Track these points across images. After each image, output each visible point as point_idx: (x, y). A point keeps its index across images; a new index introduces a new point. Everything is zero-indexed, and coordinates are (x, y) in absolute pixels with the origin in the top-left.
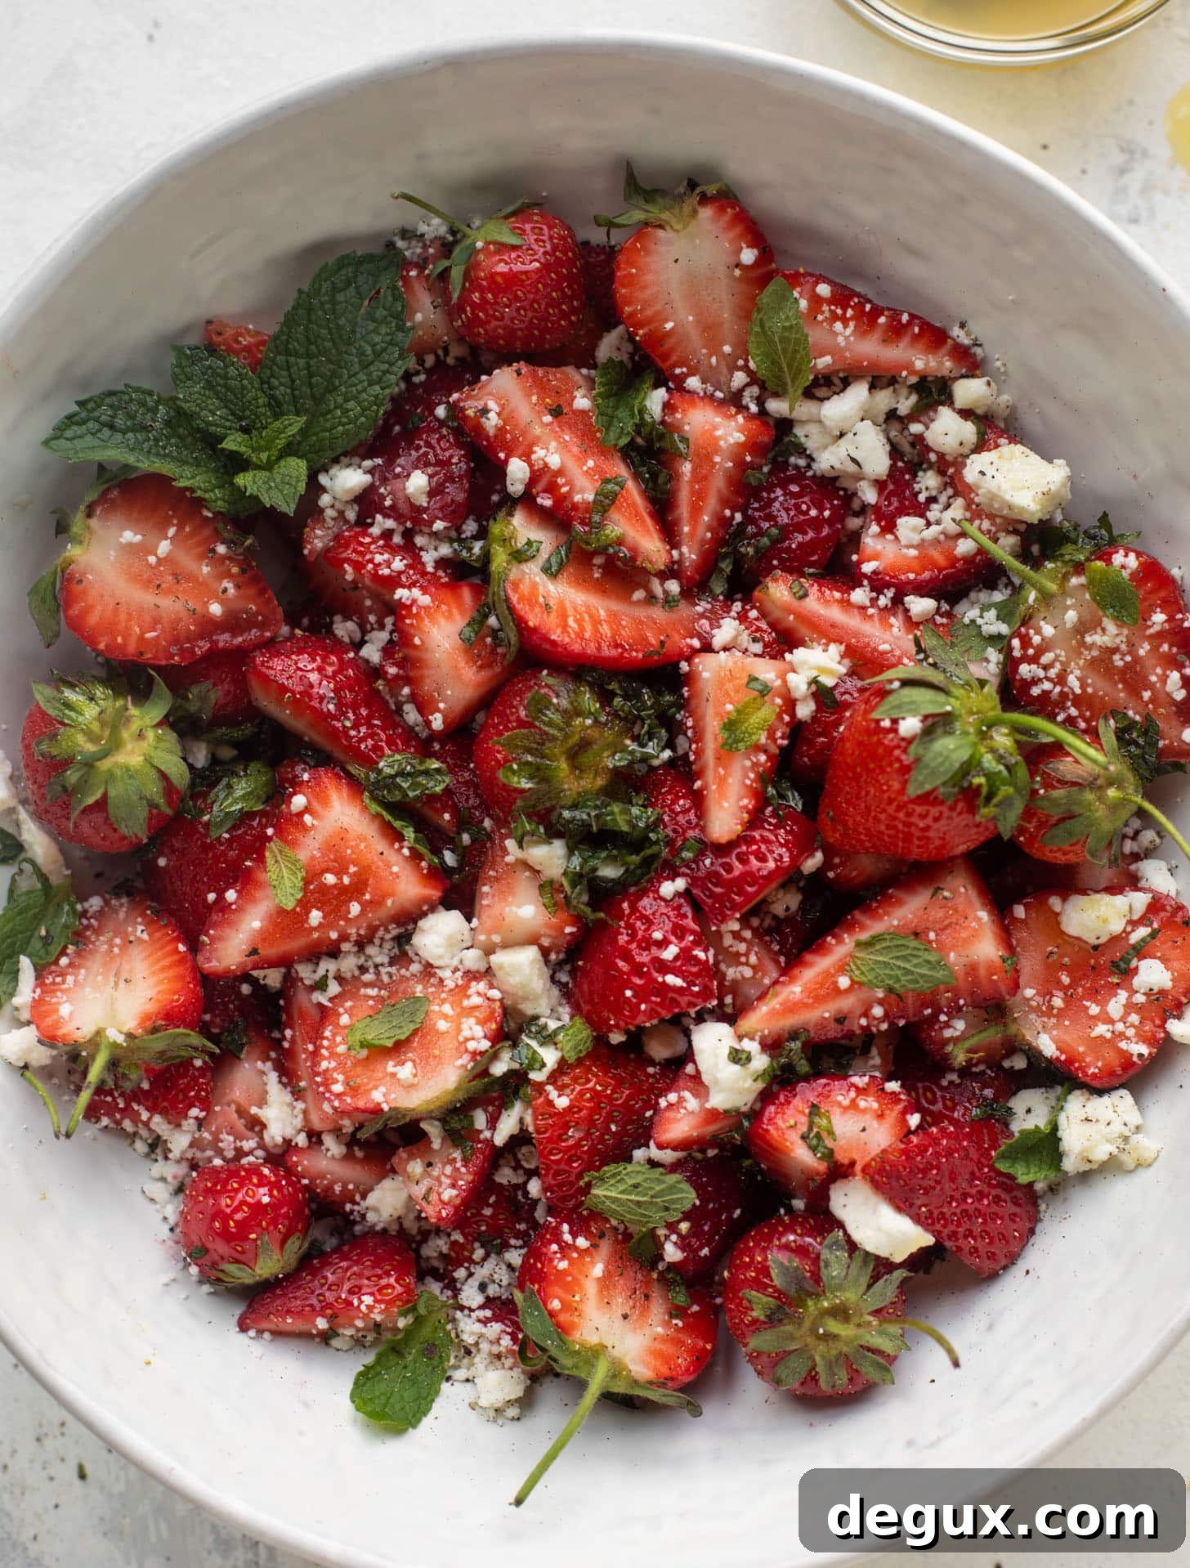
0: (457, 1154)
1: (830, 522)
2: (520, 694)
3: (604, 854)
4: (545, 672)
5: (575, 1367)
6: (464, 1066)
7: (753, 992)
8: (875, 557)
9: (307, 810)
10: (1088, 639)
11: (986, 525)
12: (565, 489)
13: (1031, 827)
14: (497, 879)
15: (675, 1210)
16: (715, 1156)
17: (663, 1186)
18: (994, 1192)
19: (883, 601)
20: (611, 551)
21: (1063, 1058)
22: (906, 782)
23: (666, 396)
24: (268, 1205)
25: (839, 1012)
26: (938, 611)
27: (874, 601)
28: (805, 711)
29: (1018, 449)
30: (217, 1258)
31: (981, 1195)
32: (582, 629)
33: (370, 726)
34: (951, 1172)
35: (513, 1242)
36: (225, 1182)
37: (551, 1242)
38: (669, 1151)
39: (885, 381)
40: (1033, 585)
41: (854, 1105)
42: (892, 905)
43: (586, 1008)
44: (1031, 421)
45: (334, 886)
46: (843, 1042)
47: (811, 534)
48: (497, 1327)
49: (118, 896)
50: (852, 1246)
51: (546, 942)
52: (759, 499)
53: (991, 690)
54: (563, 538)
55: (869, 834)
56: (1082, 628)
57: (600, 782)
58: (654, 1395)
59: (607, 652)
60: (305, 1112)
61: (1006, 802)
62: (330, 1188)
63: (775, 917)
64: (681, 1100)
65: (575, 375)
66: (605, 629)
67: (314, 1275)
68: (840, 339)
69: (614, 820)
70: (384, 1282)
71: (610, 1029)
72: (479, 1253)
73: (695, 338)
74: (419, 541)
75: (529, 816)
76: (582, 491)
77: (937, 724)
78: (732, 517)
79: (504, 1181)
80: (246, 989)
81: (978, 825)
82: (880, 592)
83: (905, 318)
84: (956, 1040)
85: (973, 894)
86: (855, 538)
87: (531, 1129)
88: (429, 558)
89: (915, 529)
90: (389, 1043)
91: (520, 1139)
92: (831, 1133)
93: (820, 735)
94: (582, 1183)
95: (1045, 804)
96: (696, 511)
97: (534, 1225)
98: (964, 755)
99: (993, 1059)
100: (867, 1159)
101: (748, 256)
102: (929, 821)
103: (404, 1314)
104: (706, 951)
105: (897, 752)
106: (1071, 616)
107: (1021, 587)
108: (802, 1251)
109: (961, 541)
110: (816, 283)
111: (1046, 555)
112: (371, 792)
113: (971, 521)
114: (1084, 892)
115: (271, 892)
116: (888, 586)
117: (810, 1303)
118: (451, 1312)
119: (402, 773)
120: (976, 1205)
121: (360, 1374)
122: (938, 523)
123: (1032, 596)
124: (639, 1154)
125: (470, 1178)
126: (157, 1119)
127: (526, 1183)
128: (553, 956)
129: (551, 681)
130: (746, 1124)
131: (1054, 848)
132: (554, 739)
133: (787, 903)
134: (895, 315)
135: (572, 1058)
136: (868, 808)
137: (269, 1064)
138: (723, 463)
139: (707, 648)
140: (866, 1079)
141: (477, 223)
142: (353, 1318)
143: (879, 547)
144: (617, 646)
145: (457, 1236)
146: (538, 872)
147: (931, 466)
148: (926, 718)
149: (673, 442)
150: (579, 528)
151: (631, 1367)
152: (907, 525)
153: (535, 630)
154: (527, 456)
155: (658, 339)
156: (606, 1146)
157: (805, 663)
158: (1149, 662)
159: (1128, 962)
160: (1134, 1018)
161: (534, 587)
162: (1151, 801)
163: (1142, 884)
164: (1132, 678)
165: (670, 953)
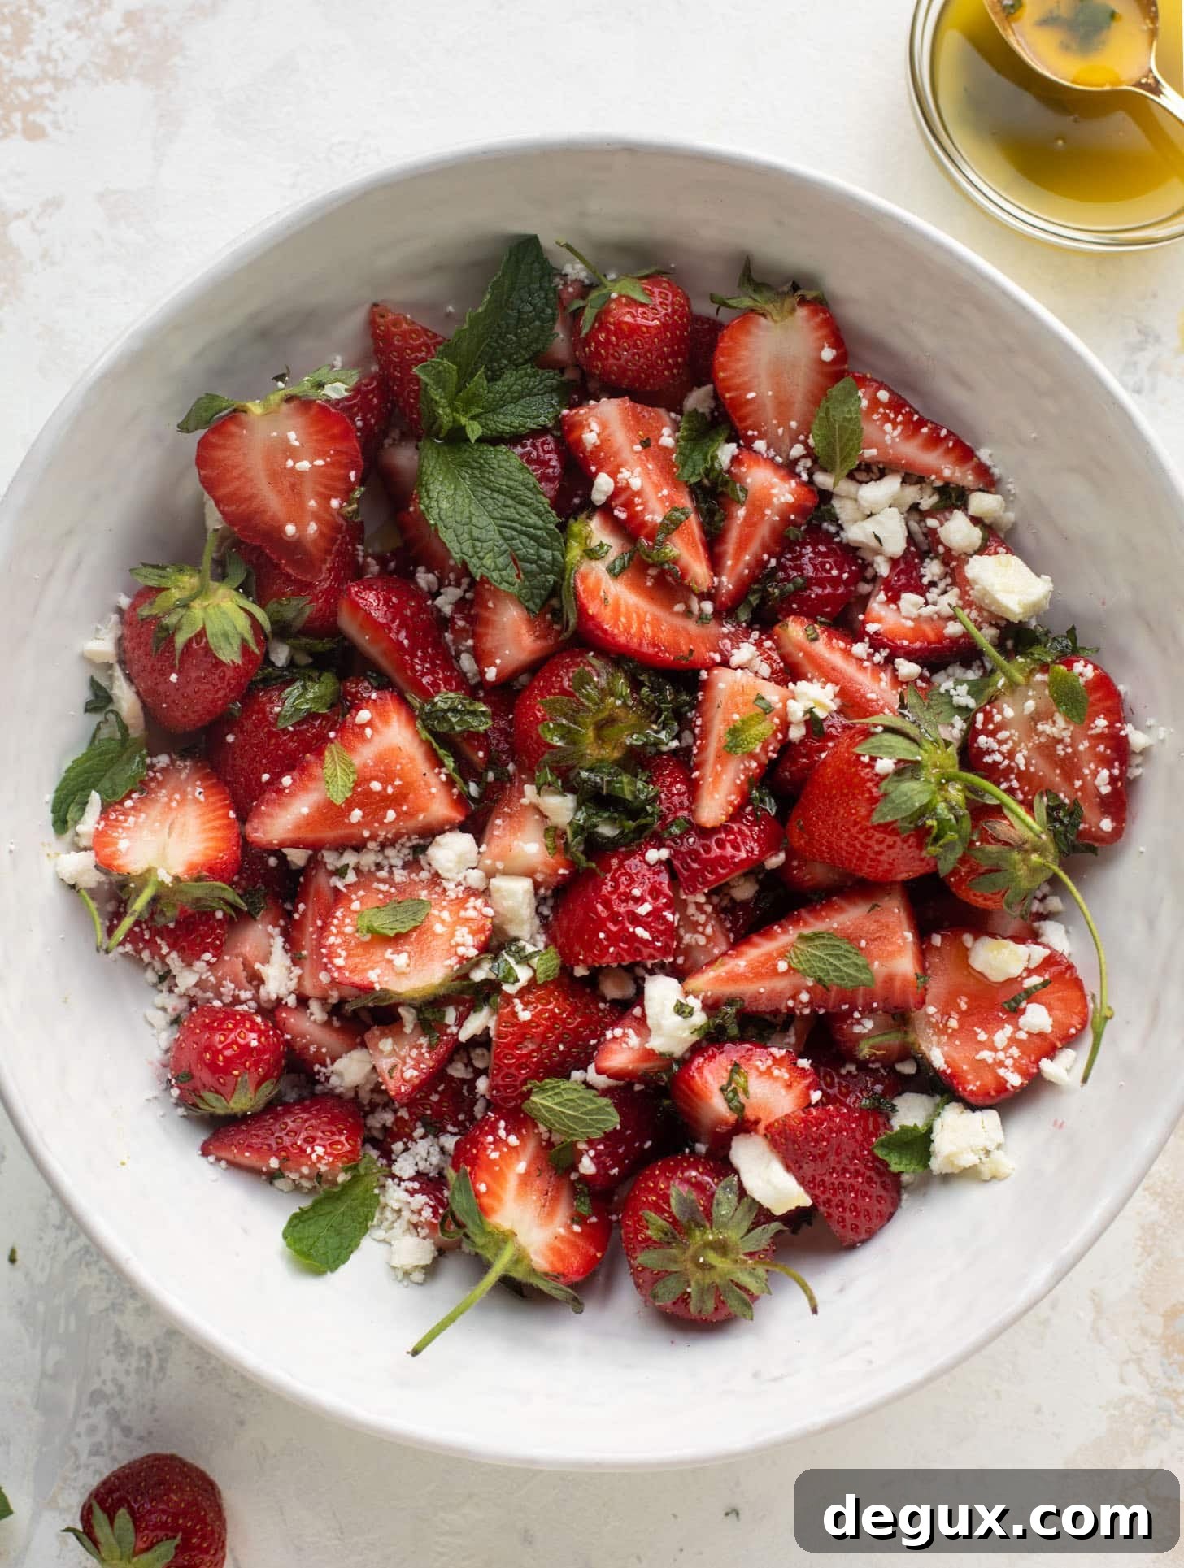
0: (424, 1041)
1: (847, 583)
2: (568, 667)
3: (606, 815)
4: (591, 654)
5: (484, 1246)
6: (451, 967)
7: (704, 959)
8: (878, 620)
9: (370, 724)
10: (1040, 727)
11: (974, 614)
12: (639, 508)
13: (963, 870)
14: (510, 816)
15: (599, 1129)
16: (640, 1092)
17: (594, 1106)
18: (868, 1173)
19: (878, 658)
20: (666, 567)
21: (949, 1071)
22: (873, 810)
23: (736, 451)
24: (255, 1048)
25: (772, 990)
26: (921, 677)
27: (870, 656)
28: (796, 733)
29: (1015, 560)
30: (199, 1085)
31: (857, 1173)
32: (631, 626)
33: (433, 665)
34: (839, 1147)
35: (450, 1128)
36: (222, 1021)
37: (487, 1134)
38: (603, 1077)
39: (915, 479)
40: (1005, 673)
41: (768, 1072)
42: (836, 911)
43: (560, 940)
44: (1026, 538)
45: (378, 793)
46: (768, 1017)
47: (828, 590)
48: (421, 1199)
49: (183, 758)
50: (742, 1192)
51: (540, 877)
52: (792, 551)
53: (952, 750)
54: (629, 547)
55: (830, 848)
56: (1036, 717)
57: (616, 755)
58: (545, 1286)
59: (646, 648)
60: (300, 978)
61: (950, 846)
62: (306, 1047)
63: (732, 899)
64: (625, 1035)
65: (666, 417)
66: (648, 630)
67: (276, 1120)
68: (888, 438)
69: (622, 789)
70: (336, 1138)
71: (578, 962)
72: (420, 1131)
73: (770, 409)
75: (552, 770)
76: (653, 513)
77: (907, 769)
78: (768, 561)
79: (455, 1074)
80: (272, 861)
81: (922, 860)
82: (876, 650)
83: (943, 433)
84: (861, 1036)
85: (903, 915)
86: (865, 600)
87: (492, 1033)
89: (914, 605)
90: (391, 934)
91: (481, 1040)
92: (746, 1092)
93: (804, 756)
94: (524, 1089)
95: (979, 855)
96: (742, 547)
97: (472, 1118)
98: (924, 799)
99: (889, 1062)
100: (772, 1120)
101: (828, 354)
102: (883, 847)
103: (346, 1171)
104: (674, 914)
105: (869, 784)
106: (1030, 705)
107: (993, 671)
108: (699, 1186)
109: (951, 623)
110: (878, 389)
111: (1019, 649)
112: (423, 720)
113: (963, 608)
114: (993, 936)
115: (322, 785)
116: (885, 646)
117: (698, 1233)
118: (382, 1179)
119: (454, 710)
120: (852, 1181)
121: (295, 1216)
122: (935, 604)
123: (1001, 682)
124: (577, 1075)
125: (431, 1064)
126: (174, 955)
127: (474, 1080)
128: (542, 891)
129: (594, 662)
130: (676, 1068)
131: (977, 895)
132: (588, 710)
133: (744, 891)
134: (936, 428)
135: (541, 979)
136: (835, 826)
137: (277, 930)
138: (772, 515)
139: (725, 663)
140: (783, 1052)
141: (613, 275)
142: (301, 1165)
143: (883, 613)
144: (655, 645)
146: (546, 817)
147: (937, 556)
148: (899, 761)
149: (734, 490)
150: (645, 542)
151: (533, 1257)
152: (909, 600)
153: (592, 617)
154: (614, 474)
155: (740, 403)
156: (551, 1062)
157: (805, 694)
158: (1086, 758)
159: (1019, 1002)
160: (1015, 1051)
161: (598, 582)
162: (1066, 872)
163: (1043, 940)
164: (1069, 767)
165: (644, 909)
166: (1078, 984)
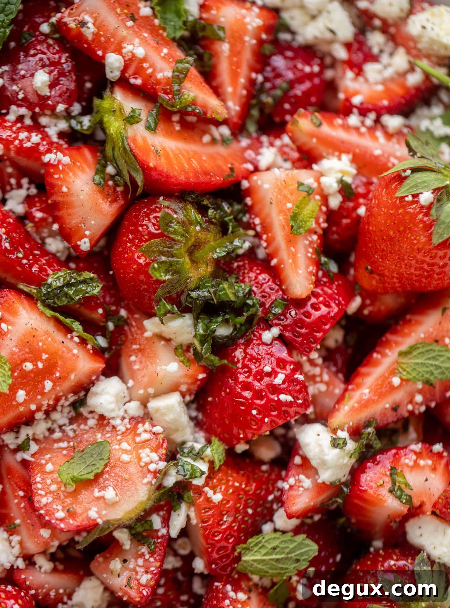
0: (144, 550)
1: (319, 74)
3: (220, 319)
4: (161, 198)
6: (150, 483)
8: (356, 93)
12: (150, 71)
14: (140, 350)
15: (304, 560)
16: (320, 520)
17: (295, 544)
19: (369, 122)
20: (187, 110)
22: (430, 235)
25: (394, 403)
27: (363, 123)
33: (34, 255)
38: (290, 521)
43: (218, 429)
45: (32, 371)
50: (431, 562)
51: (184, 388)
54: (153, 105)
55: (400, 277)
57: (210, 269)
59: (202, 179)
60: (21, 543)
63: (327, 349)
64: (298, 481)
69: (226, 294)
71: (239, 440)
74: (44, 121)
75: (167, 301)
76: (161, 71)
78: (257, 78)
88: (52, 132)
89: (378, 71)
90: (90, 477)
92: (407, 485)
94: (236, 554)
96: (236, 75)
105: (421, 216)
109: (409, 76)
112: (43, 302)
116: (369, 110)
119: (68, 285)
124: (267, 527)
125: (157, 565)
128: (189, 398)
129: (166, 203)
130: (346, 490)
132: (179, 242)
135: (217, 465)
136: (401, 259)
138: (250, 41)
139: (257, 169)
144: (206, 174)
146: (172, 340)
148: (435, 190)
149: (213, 31)
150: (164, 97)
152: (370, 69)
153: (155, 168)
154: (118, 50)
156: (247, 525)
157: (330, 169)
161: (144, 140)
165: (279, 379)
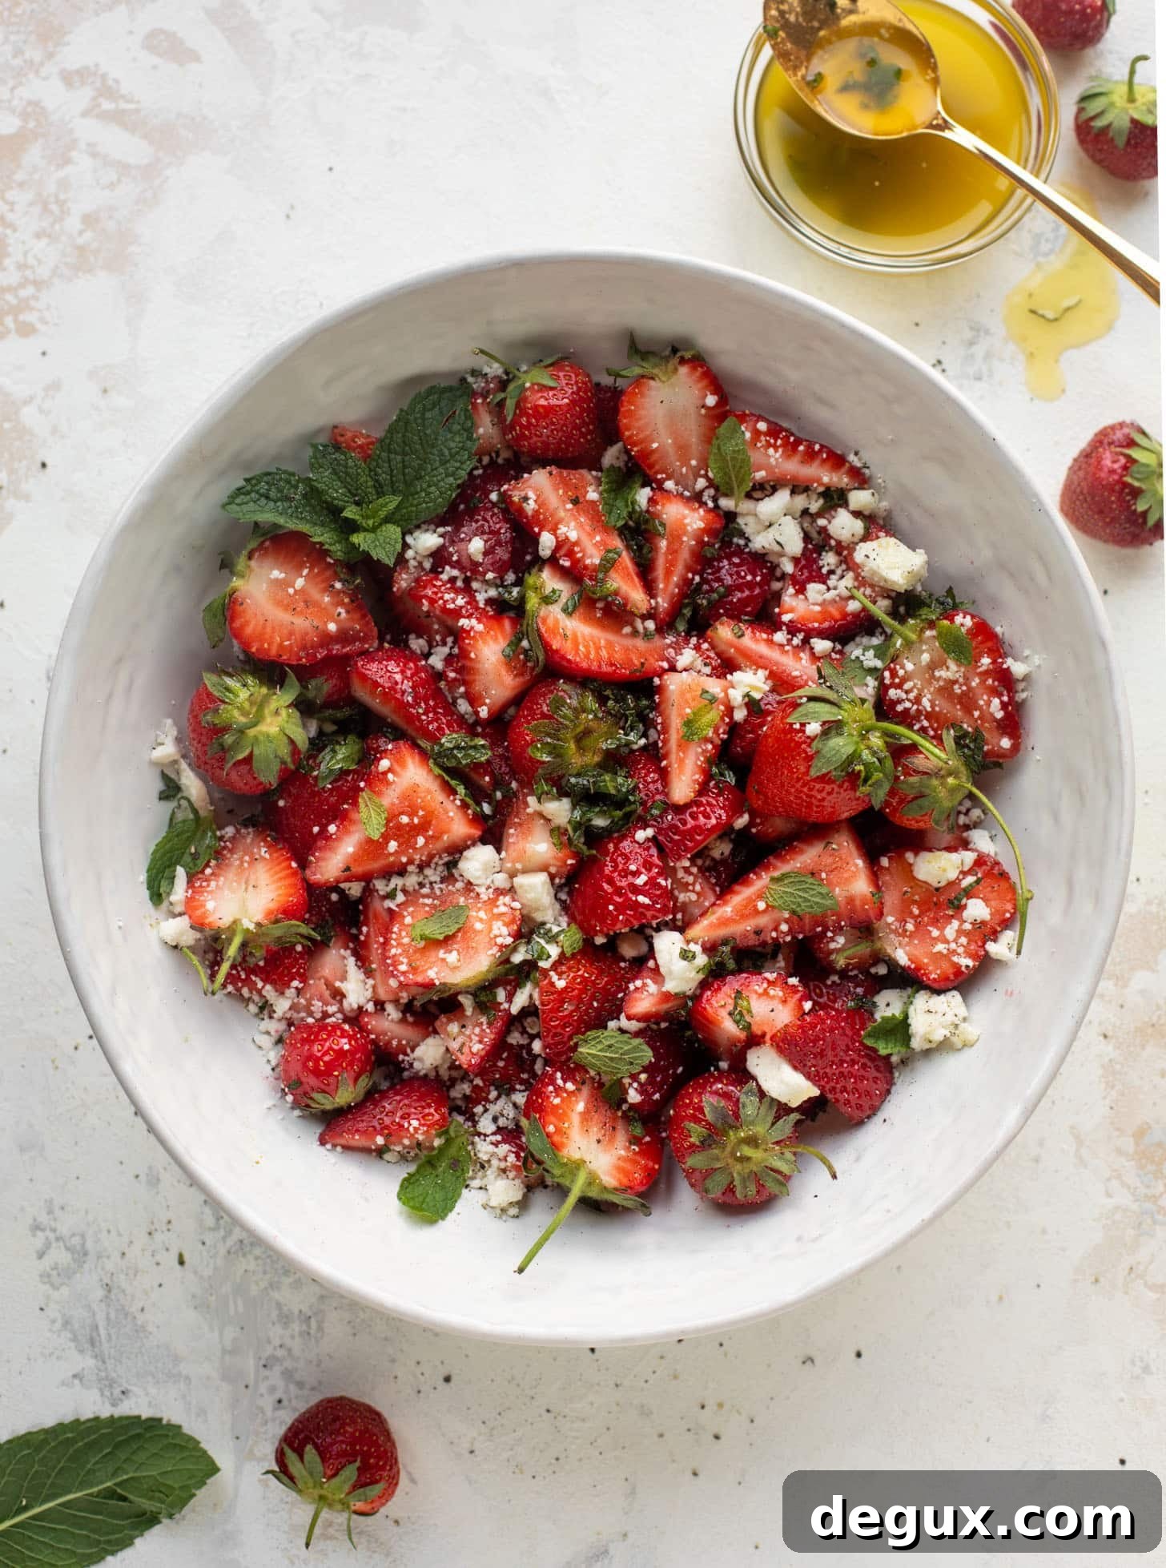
0: (484, 1019)
1: (761, 584)
2: (544, 695)
3: (597, 809)
4: (562, 681)
5: (562, 1176)
6: (494, 955)
7: (697, 912)
8: (791, 610)
9: (390, 770)
10: (937, 674)
11: (868, 591)
12: (579, 555)
13: (894, 802)
14: (520, 825)
15: (638, 1064)
16: (666, 1028)
17: (630, 1047)
18: (862, 1061)
19: (796, 641)
20: (610, 599)
21: (913, 966)
22: (810, 766)
23: (651, 494)
24: (348, 1051)
25: (757, 926)
26: (833, 650)
27: (789, 641)
28: (740, 715)
29: (893, 540)
30: (309, 1089)
31: (853, 1062)
32: (589, 653)
33: (436, 713)
34: (833, 1043)
35: (518, 1087)
36: (317, 1035)
37: (548, 1085)
38: (634, 1022)
39: (801, 489)
40: (900, 635)
41: (766, 993)
42: (797, 853)
43: (579, 918)
44: (901, 521)
45: (407, 825)
46: (759, 949)
47: (747, 593)
48: (505, 1148)
49: (246, 826)
50: (762, 1094)
51: (553, 870)
52: (712, 567)
53: (869, 706)
54: (577, 588)
55: (782, 802)
56: (933, 666)
57: (597, 759)
58: (617, 1199)
59: (605, 669)
60: (374, 987)
61: (878, 784)
62: (389, 1043)
63: (713, 859)
64: (645, 985)
65: (589, 476)
66: (604, 653)
67: (376, 1106)
68: (772, 460)
69: (606, 786)
70: (427, 1111)
71: (596, 933)
72: (493, 1094)
73: (671, 451)
74: (475, 585)
75: (546, 782)
76: (591, 557)
77: (831, 728)
78: (693, 579)
79: (514, 1042)
80: (334, 897)
81: (858, 799)
82: (794, 635)
83: (817, 447)
84: (837, 951)
85: (853, 848)
86: (777, 597)
87: (537, 1003)
88: (481, 598)
89: (819, 592)
90: (441, 937)
91: (529, 1011)
92: (749, 1011)
93: (750, 732)
94: (572, 1043)
95: (904, 786)
96: (668, 573)
97: (534, 1075)
98: (850, 750)
99: (864, 966)
100: (774, 1031)
101: (711, 400)
102: (824, 794)
103: (439, 1136)
104: (666, 880)
105: (804, 746)
106: (926, 657)
107: (891, 635)
108: (726, 1096)
109: (851, 602)
110: (757, 421)
111: (911, 613)
112: (435, 760)
113: (858, 588)
114: (930, 850)
115: (362, 827)
116: (800, 630)
117: (731, 1133)
118: (471, 1138)
119: (458, 747)
120: (850, 1069)
121: (405, 1180)
122: (836, 588)
123: (899, 643)
124: (612, 1024)
125: (492, 1036)
126: (268, 987)
127: (530, 1044)
128: (557, 881)
129: (565, 687)
130: (690, 1004)
131: (910, 818)
132: (567, 727)
133: (722, 849)
134: (810, 446)
135: (568, 953)
136: (782, 785)
137: (349, 952)
138: (689, 542)
139: (673, 668)
140: (775, 975)
141: (524, 368)
142: (402, 1138)
143: (794, 604)
144: (612, 665)
145: (478, 1081)
146: (550, 820)
147: (831, 549)
148: (824, 723)
149: (655, 527)
150: (588, 582)
151: (603, 1177)
152: (814, 589)
153: (557, 651)
154: (554, 531)
155: (646, 454)
156: (590, 1017)
157: (739, 682)
158: (979, 691)
159: (960, 900)
160: (963, 940)
161: (557, 621)
162: (978, 788)
163: (971, 846)
164: (967, 702)
165: (641, 880)
166: (1004, 876)
